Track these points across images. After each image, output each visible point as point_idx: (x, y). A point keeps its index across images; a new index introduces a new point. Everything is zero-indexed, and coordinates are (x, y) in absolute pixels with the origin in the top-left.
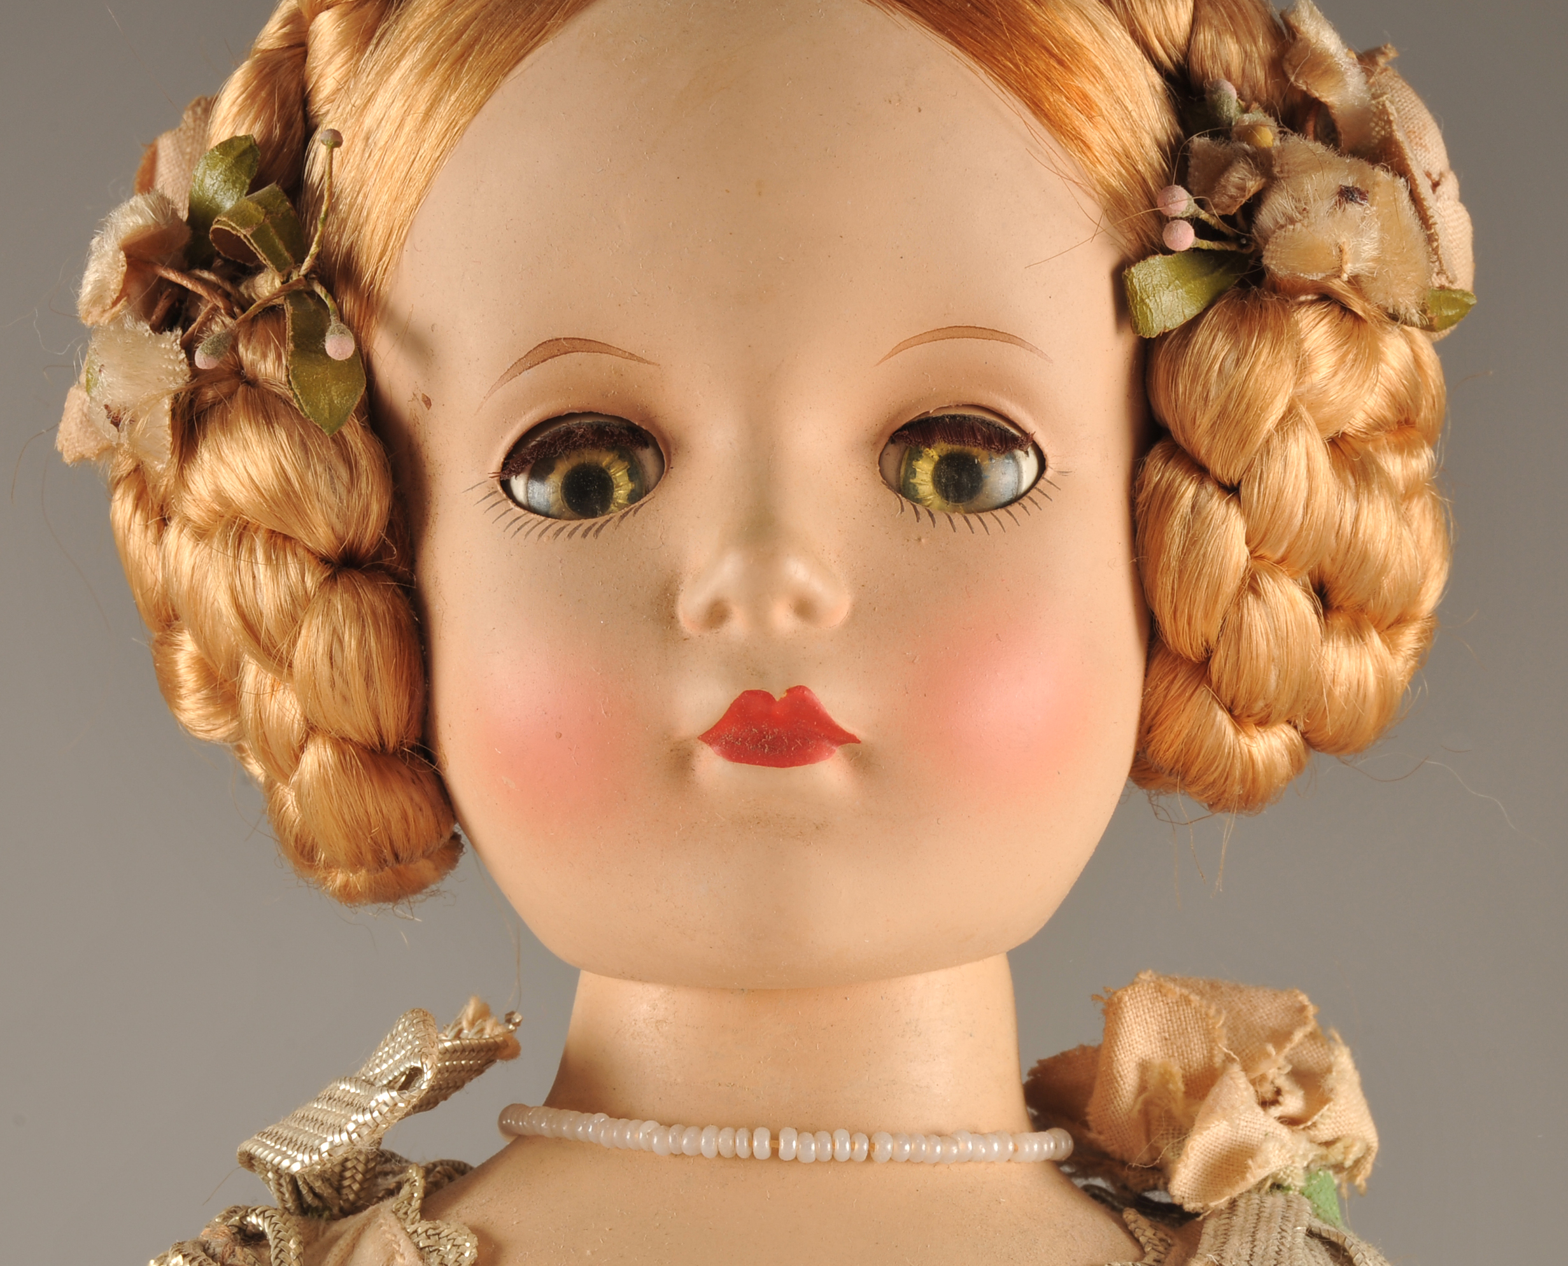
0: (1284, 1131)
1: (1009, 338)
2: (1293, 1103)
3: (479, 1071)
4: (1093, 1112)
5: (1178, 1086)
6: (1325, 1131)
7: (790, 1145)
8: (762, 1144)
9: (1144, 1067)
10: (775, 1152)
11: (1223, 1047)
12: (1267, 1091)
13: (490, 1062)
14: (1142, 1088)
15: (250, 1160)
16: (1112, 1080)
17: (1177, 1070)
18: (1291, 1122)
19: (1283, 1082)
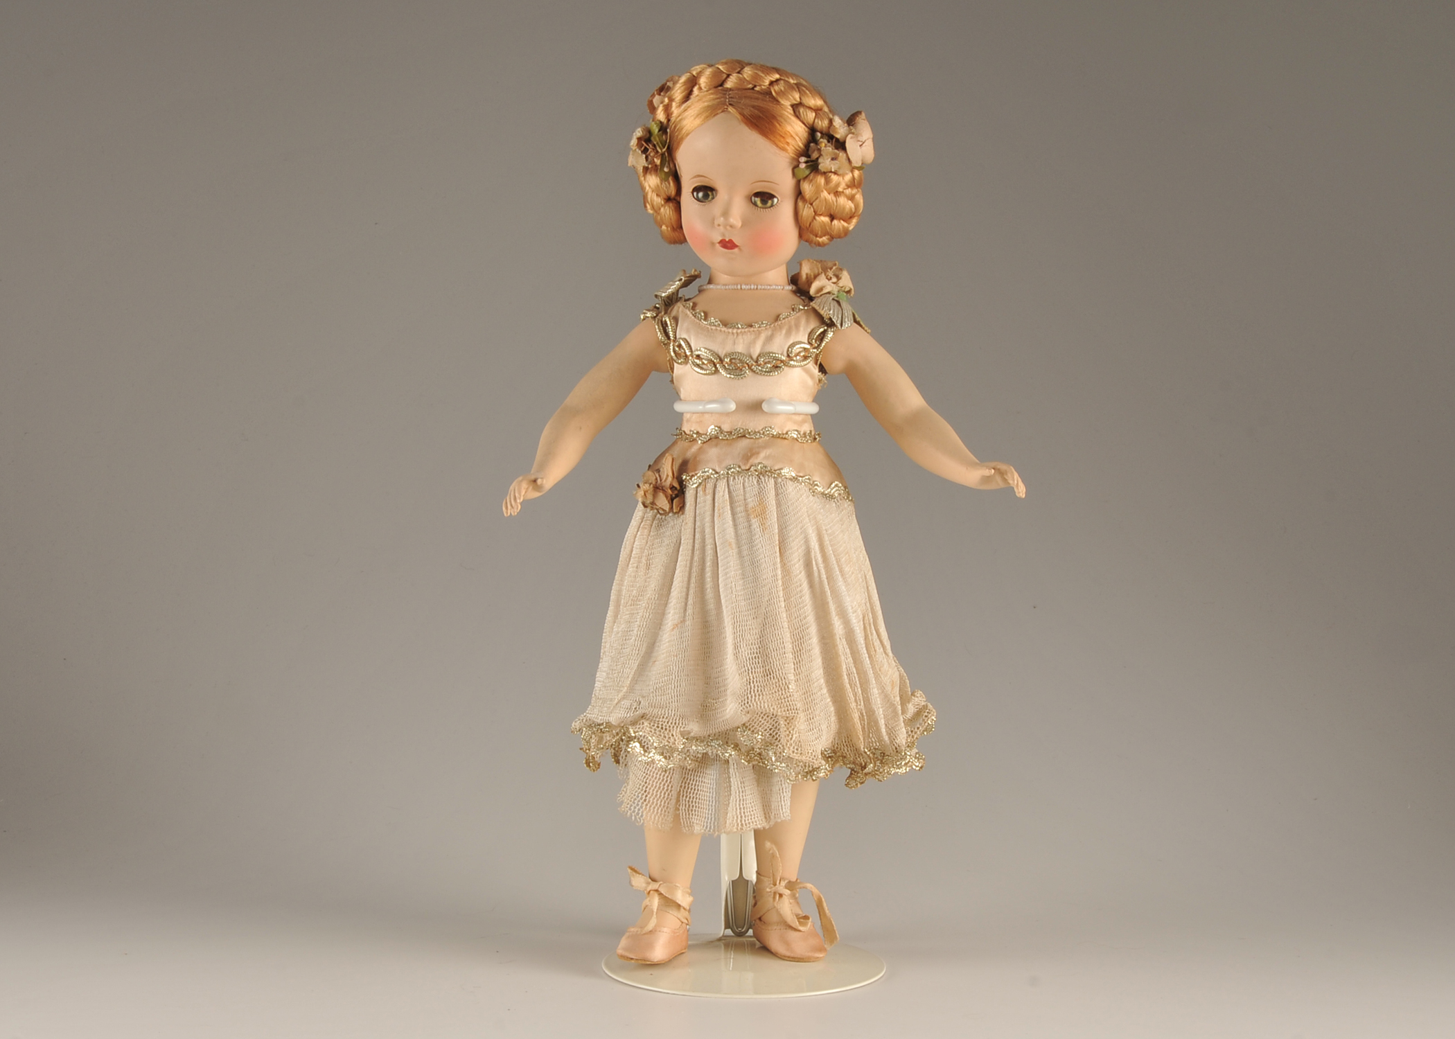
0: (833, 285)
1: (778, 185)
2: (834, 280)
3: (695, 280)
4: (799, 282)
5: (813, 277)
6: (841, 285)
7: (744, 287)
8: (739, 287)
9: (807, 274)
10: (741, 288)
11: (820, 270)
12: (829, 277)
13: (696, 278)
14: (807, 278)
15: (656, 296)
16: (801, 277)
17: (812, 274)
18: (834, 283)
19: (832, 276)
